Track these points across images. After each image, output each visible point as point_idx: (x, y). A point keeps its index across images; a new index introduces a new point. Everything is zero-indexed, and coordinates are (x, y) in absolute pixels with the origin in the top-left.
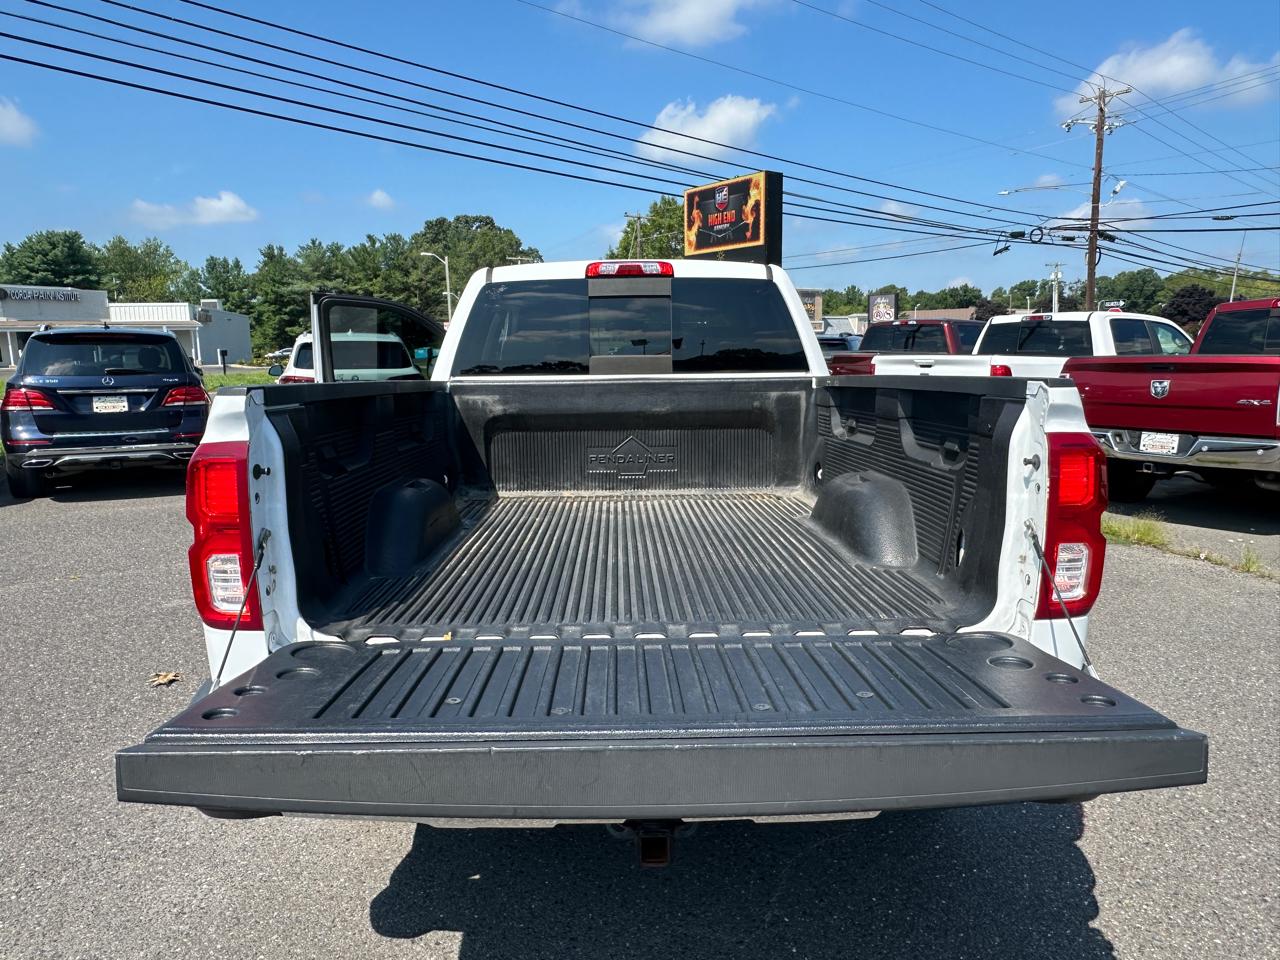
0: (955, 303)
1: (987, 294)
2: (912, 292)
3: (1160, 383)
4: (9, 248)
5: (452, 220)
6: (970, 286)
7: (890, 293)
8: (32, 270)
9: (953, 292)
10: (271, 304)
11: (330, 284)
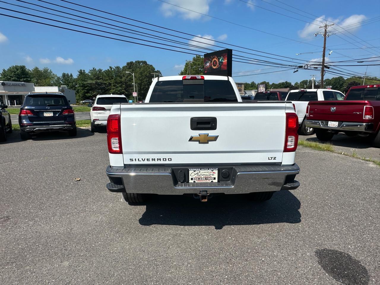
0: (283, 87)
1: (293, 84)
2: (271, 83)
3: (333, 108)
4: (4, 70)
5: (134, 62)
6: (288, 82)
7: (264, 84)
8: (11, 77)
9: (283, 84)
10: (81, 87)
11: (99, 81)
